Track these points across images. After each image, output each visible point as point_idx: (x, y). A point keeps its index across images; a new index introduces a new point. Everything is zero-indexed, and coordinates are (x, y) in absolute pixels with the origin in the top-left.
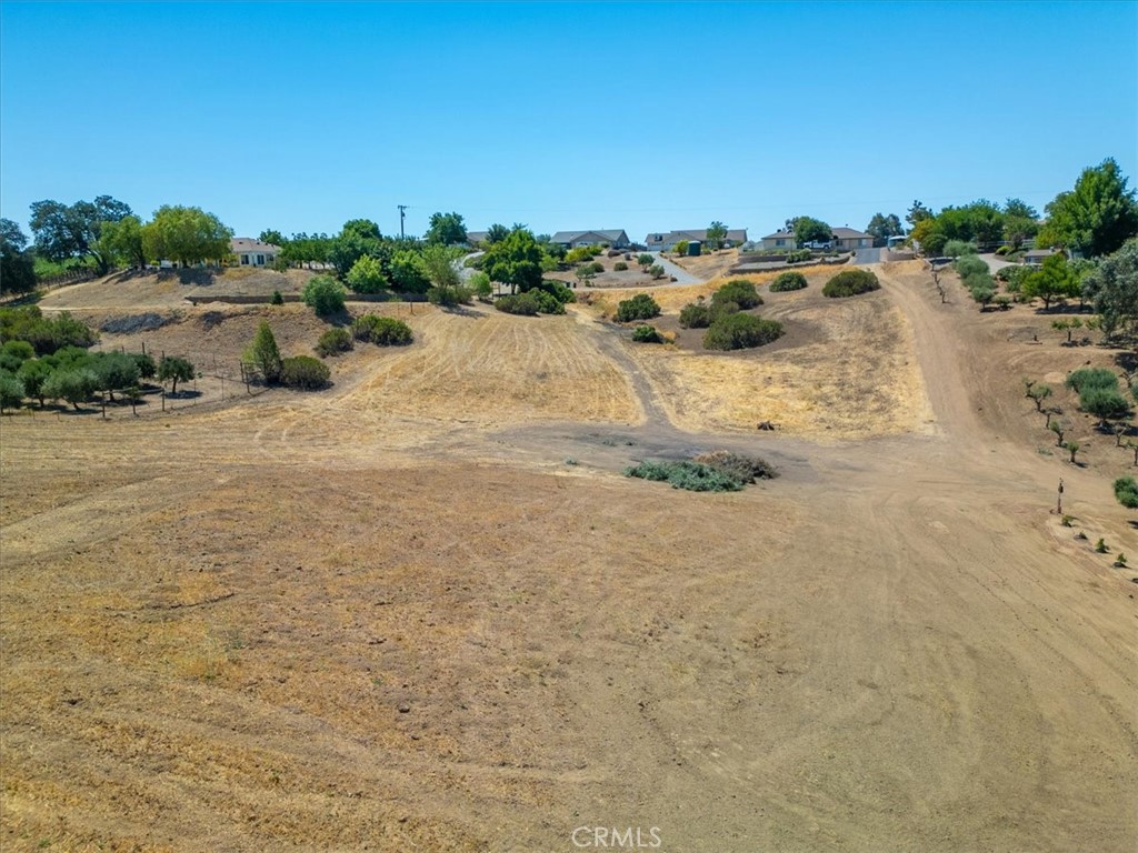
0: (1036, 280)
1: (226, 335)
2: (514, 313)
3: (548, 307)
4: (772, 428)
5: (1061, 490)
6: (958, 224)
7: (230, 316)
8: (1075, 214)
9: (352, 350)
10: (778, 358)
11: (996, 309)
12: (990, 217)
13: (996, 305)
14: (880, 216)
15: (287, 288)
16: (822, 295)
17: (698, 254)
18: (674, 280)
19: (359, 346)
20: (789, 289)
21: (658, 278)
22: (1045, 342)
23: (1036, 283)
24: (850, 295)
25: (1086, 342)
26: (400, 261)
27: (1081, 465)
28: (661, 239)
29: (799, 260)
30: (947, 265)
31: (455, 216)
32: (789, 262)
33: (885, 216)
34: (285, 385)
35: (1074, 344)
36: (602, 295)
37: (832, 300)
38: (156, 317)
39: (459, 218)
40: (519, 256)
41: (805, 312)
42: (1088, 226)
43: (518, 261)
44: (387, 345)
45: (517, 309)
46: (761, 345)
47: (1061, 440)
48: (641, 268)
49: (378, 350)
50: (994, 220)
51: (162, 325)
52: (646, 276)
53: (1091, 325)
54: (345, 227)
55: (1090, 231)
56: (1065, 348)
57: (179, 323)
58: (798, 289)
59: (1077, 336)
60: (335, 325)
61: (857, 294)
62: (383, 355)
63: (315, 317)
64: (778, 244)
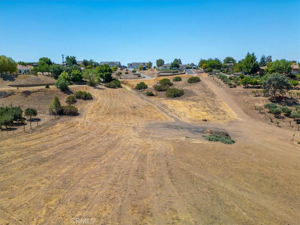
0: (244, 81)
1: (34, 98)
2: (111, 88)
3: (118, 86)
4: (207, 121)
5: (294, 136)
6: (213, 65)
7: (33, 92)
8: (247, 65)
9: (77, 102)
10: (188, 100)
11: (233, 87)
12: (219, 64)
13: (233, 86)
14: (176, 59)
15: (40, 81)
16: (187, 82)
17: (145, 70)
18: (144, 77)
19: (78, 100)
20: (178, 81)
21: (139, 77)
22: (250, 96)
23: (244, 82)
24: (195, 83)
25: (259, 96)
26: (75, 73)
27: (280, 127)
28: (132, 65)
29: (175, 73)
30: (213, 75)
31: (73, 57)
32: (173, 73)
33: (178, 59)
34: (66, 115)
35: (257, 96)
36: (128, 82)
37: (190, 84)
38: (5, 93)
39: (75, 58)
40: (106, 71)
41: (186, 87)
42: (250, 68)
43: (106, 72)
44: (86, 100)
45: (112, 87)
46: (181, 96)
47: (271, 121)
48: (133, 73)
49: (85, 102)
50: (220, 64)
51: (8, 96)
52: (135, 76)
53: (261, 92)
54: (40, 60)
55: (250, 69)
56: (255, 97)
57: (15, 95)
58: (180, 81)
59: (257, 94)
60: (68, 94)
61: (196, 82)
62: (87, 103)
63: (61, 92)
64: (165, 68)
